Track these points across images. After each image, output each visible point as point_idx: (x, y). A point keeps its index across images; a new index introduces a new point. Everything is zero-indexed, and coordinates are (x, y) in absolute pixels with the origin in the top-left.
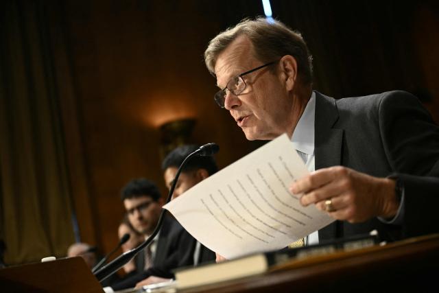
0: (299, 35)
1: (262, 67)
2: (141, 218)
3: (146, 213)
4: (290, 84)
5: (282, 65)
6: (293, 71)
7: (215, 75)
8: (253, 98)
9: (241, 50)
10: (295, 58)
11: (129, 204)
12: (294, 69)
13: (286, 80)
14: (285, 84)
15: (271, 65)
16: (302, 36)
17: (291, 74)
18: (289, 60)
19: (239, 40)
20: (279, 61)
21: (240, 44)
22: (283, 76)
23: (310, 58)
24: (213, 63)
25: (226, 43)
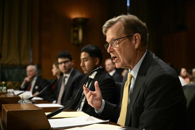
0: (144, 24)
1: (125, 37)
2: (65, 67)
3: (67, 65)
4: (137, 46)
5: (134, 37)
6: (139, 41)
7: (106, 36)
8: (120, 50)
9: (118, 28)
10: (140, 35)
11: (60, 60)
12: (139, 39)
13: (135, 44)
14: (134, 46)
15: (129, 36)
16: (146, 24)
17: (138, 41)
18: (137, 35)
19: (118, 24)
20: (133, 35)
21: (118, 25)
22: (134, 42)
23: (148, 35)
24: (106, 32)
25: (112, 24)
